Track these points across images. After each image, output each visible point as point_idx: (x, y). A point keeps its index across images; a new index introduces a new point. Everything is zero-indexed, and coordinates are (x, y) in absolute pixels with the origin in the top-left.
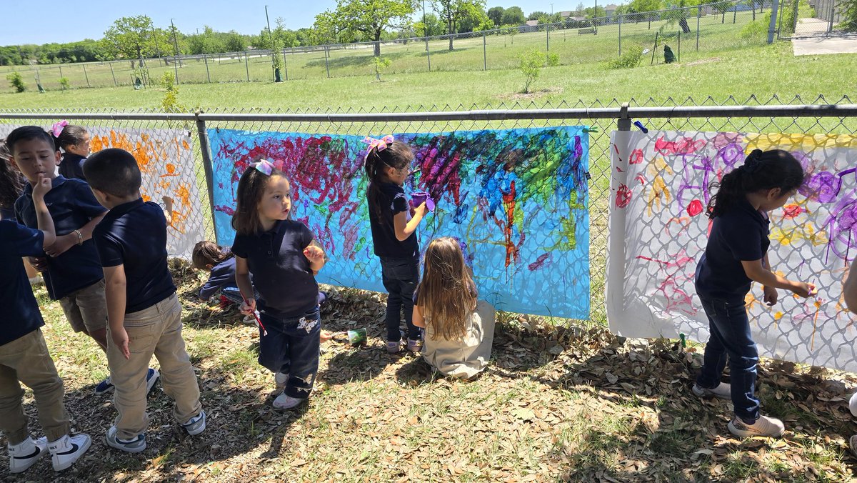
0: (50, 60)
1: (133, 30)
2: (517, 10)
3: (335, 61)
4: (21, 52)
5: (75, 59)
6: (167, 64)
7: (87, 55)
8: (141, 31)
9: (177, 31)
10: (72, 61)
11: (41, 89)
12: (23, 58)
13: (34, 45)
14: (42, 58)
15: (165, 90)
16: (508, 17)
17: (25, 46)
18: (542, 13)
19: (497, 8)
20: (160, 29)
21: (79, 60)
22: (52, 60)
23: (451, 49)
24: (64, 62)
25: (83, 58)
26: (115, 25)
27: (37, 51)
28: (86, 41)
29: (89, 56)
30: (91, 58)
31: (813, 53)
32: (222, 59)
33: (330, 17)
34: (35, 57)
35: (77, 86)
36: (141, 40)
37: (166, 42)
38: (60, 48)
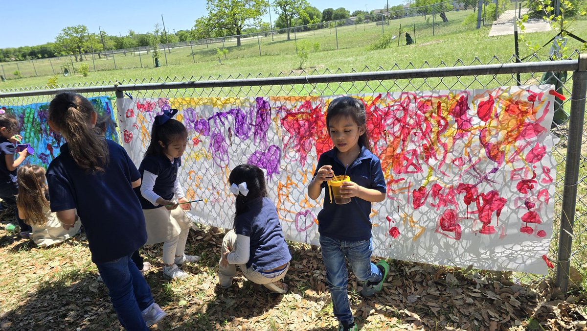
0: (23, 58)
1: (75, 35)
2: (342, 9)
3: (210, 51)
4: (4, 53)
5: (40, 56)
6: (100, 58)
7: (49, 53)
8: (81, 36)
9: (106, 34)
10: (39, 58)
11: (3, 79)
12: (5, 57)
13: (13, 48)
14: (18, 57)
15: (82, 76)
16: (336, 15)
17: (7, 49)
18: (361, 11)
19: (329, 9)
20: (94, 34)
21: (43, 57)
22: (25, 58)
23: (289, 39)
24: (33, 59)
25: (46, 55)
26: (63, 32)
27: (15, 52)
28: (48, 44)
29: (50, 54)
30: (51, 55)
31: (500, 34)
32: (141, 52)
33: (204, 21)
34: (13, 56)
35: (29, 75)
36: (81, 42)
37: (98, 42)
38: (30, 49)
